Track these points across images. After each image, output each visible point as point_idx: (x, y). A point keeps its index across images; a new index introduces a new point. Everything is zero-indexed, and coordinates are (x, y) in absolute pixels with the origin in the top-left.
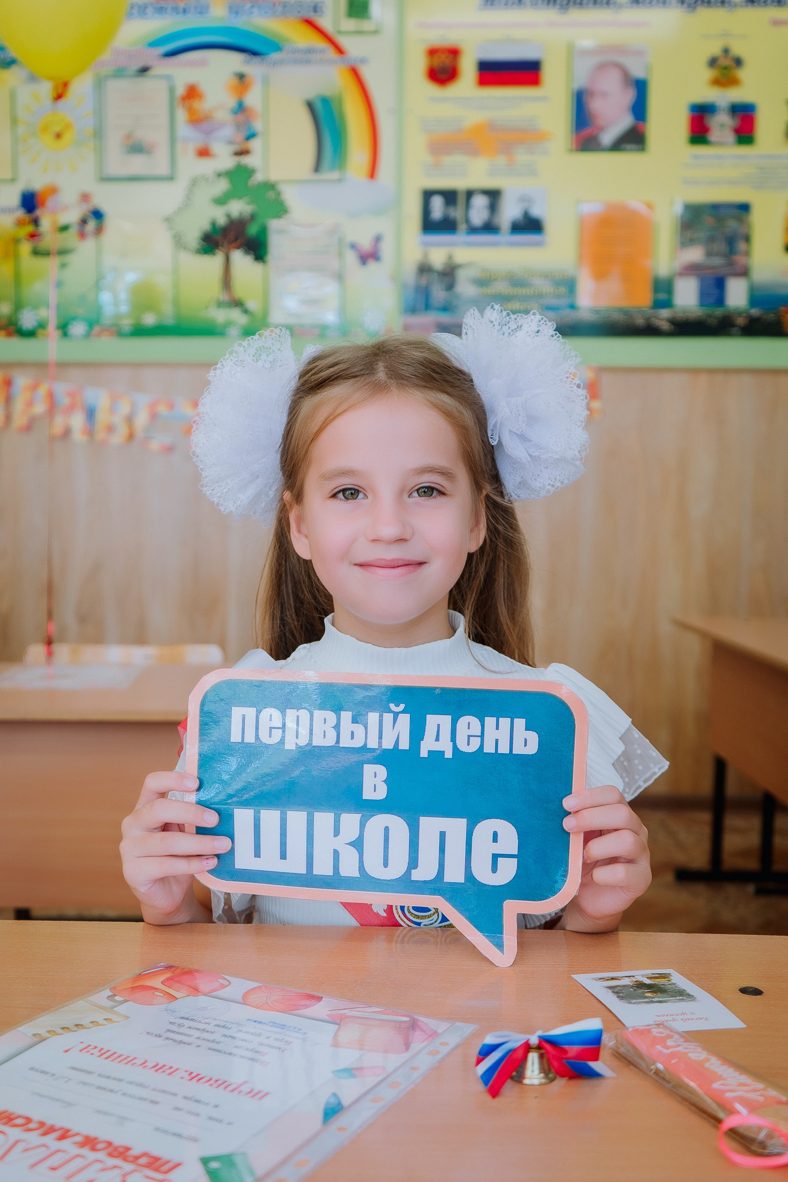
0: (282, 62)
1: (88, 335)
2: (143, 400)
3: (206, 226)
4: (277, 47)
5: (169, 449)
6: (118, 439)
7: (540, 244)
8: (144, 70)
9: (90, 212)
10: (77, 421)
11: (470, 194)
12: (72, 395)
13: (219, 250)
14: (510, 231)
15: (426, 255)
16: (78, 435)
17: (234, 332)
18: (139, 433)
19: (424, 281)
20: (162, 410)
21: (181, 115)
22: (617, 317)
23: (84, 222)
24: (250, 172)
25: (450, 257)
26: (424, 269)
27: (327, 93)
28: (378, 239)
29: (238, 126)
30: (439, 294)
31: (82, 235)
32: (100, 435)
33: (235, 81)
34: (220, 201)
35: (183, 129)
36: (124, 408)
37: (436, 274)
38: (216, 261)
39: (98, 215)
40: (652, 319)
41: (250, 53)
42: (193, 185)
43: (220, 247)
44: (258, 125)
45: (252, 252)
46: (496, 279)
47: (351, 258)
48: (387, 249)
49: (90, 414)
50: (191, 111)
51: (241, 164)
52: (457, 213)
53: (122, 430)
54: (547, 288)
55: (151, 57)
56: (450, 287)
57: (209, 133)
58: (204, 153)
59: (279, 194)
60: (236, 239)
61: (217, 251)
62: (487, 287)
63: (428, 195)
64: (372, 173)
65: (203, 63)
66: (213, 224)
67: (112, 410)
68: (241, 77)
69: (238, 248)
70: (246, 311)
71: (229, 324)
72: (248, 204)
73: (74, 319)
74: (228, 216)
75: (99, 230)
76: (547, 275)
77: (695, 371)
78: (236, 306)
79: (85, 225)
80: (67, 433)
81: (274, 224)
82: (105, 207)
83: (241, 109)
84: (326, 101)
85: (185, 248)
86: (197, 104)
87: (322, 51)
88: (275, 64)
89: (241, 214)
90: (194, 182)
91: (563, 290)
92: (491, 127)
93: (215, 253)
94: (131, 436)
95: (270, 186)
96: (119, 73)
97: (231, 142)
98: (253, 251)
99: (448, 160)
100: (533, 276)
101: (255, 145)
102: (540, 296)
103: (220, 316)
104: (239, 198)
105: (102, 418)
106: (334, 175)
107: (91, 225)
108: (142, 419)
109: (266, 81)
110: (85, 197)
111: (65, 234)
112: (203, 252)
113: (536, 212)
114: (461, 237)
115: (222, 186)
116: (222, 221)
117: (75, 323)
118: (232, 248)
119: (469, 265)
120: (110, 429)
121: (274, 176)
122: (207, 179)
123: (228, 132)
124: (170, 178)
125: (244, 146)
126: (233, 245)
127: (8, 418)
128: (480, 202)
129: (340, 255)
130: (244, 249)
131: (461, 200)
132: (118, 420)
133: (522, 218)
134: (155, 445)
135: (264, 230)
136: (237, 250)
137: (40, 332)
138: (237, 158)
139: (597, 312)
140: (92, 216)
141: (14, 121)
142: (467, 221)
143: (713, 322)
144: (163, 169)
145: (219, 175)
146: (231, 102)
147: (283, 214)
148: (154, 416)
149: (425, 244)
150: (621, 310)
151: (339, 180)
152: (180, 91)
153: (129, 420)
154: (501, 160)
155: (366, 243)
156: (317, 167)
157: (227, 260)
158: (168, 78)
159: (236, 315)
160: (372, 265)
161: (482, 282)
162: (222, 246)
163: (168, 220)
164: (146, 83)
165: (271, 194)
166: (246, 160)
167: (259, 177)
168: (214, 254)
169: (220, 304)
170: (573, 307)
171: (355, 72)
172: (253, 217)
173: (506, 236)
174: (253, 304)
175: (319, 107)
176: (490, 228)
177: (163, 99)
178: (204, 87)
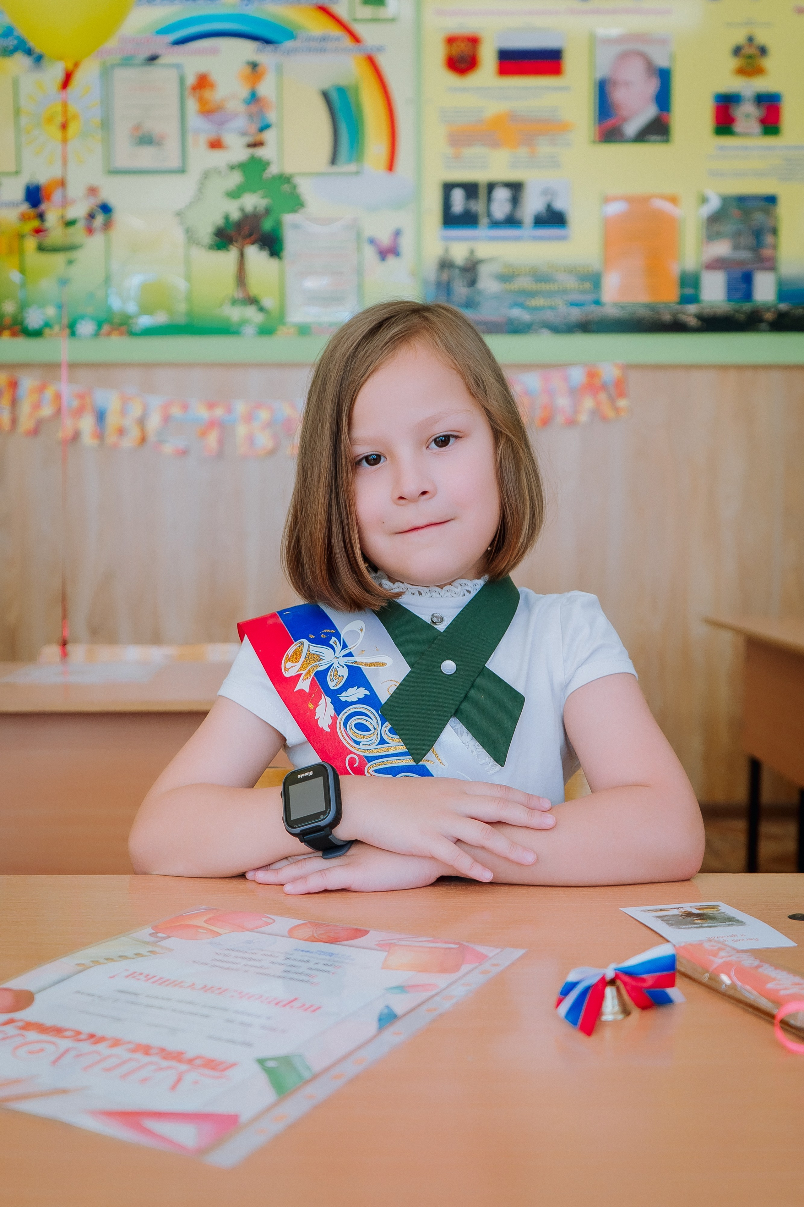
0: (295, 51)
1: (97, 334)
2: (156, 402)
3: (219, 221)
4: (291, 36)
5: (184, 453)
6: (128, 442)
7: (563, 238)
8: (153, 59)
9: (97, 206)
10: (87, 424)
11: (491, 187)
12: (81, 397)
13: (233, 245)
14: (533, 225)
15: (447, 250)
16: (88, 439)
17: (249, 330)
18: (152, 437)
19: (445, 277)
20: (176, 411)
21: (192, 105)
22: (643, 312)
23: (91, 216)
24: (264, 164)
25: (472, 252)
26: (445, 265)
27: (343, 82)
28: (397, 234)
29: (251, 116)
30: (461, 290)
31: (90, 230)
32: (111, 438)
33: (248, 70)
34: (234, 194)
35: (194, 120)
36: (136, 410)
37: (457, 270)
38: (230, 257)
39: (106, 209)
40: (680, 315)
41: (263, 41)
42: (206, 178)
43: (234, 243)
44: (272, 116)
45: (266, 247)
46: (519, 275)
47: (370, 253)
48: (406, 244)
49: (100, 417)
50: (202, 101)
51: (255, 156)
52: (478, 206)
53: (134, 433)
54: (571, 283)
55: (160, 45)
56: (472, 283)
57: (221, 124)
58: (216, 144)
59: (295, 187)
60: (251, 234)
61: (231, 246)
62: (510, 283)
63: (448, 188)
64: (391, 166)
65: (214, 51)
66: (227, 218)
67: (123, 412)
68: (254, 66)
69: (253, 243)
70: (261, 309)
71: (244, 322)
72: (263, 197)
73: (82, 317)
74: (242, 210)
75: (107, 225)
76: (571, 270)
77: (724, 368)
78: (251, 304)
79: (93, 220)
80: (76, 436)
81: (288, 219)
82: (113, 202)
83: (254, 99)
84: (341, 90)
85: (197, 244)
86: (207, 94)
87: (337, 39)
88: (289, 52)
89: (255, 208)
90: (206, 175)
91: (588, 285)
92: (512, 117)
93: (229, 248)
94: (143, 440)
95: (285, 179)
96: (127, 62)
97: (244, 134)
98: (268, 246)
99: (468, 152)
100: (557, 271)
101: (269, 136)
102: (564, 292)
103: (235, 314)
104: (254, 192)
105: (112, 420)
106: (352, 168)
107: (100, 219)
108: (154, 422)
109: (279, 70)
110: (93, 191)
111: (71, 230)
112: (215, 247)
113: (559, 205)
114: (483, 231)
115: (236, 178)
116: (235, 215)
117: (83, 322)
118: (246, 243)
119: (491, 260)
120: (121, 432)
121: (288, 169)
122: (220, 172)
123: (241, 122)
124: (182, 170)
125: (258, 138)
126: (248, 240)
127: (14, 421)
128: (502, 195)
129: (359, 250)
130: (260, 244)
131: (482, 193)
132: (129, 422)
133: (545, 212)
134: (168, 448)
135: (278, 224)
136: (252, 245)
137: (47, 331)
138: (251, 151)
139: (623, 308)
140: (101, 211)
141: (17, 112)
142: (489, 215)
143: (741, 317)
144: (174, 162)
145: (232, 168)
146: (244, 92)
147: (299, 208)
148: (167, 419)
149: (446, 239)
150: (647, 306)
151: (357, 173)
152: (191, 80)
153: (141, 422)
154: (523, 151)
155: (385, 239)
156: (334, 160)
157: (242, 255)
158: (178, 66)
159: (251, 312)
160: (391, 260)
161: (505, 278)
162: (236, 241)
163: (179, 214)
164: (155, 72)
165: (286, 187)
166: (260, 152)
167: (274, 170)
168: (228, 250)
169: (234, 302)
170: (597, 302)
171: (371, 61)
172: (268, 211)
173: (528, 229)
174: (268, 302)
175: (335, 96)
176: (512, 221)
177: (173, 88)
178: (215, 76)
